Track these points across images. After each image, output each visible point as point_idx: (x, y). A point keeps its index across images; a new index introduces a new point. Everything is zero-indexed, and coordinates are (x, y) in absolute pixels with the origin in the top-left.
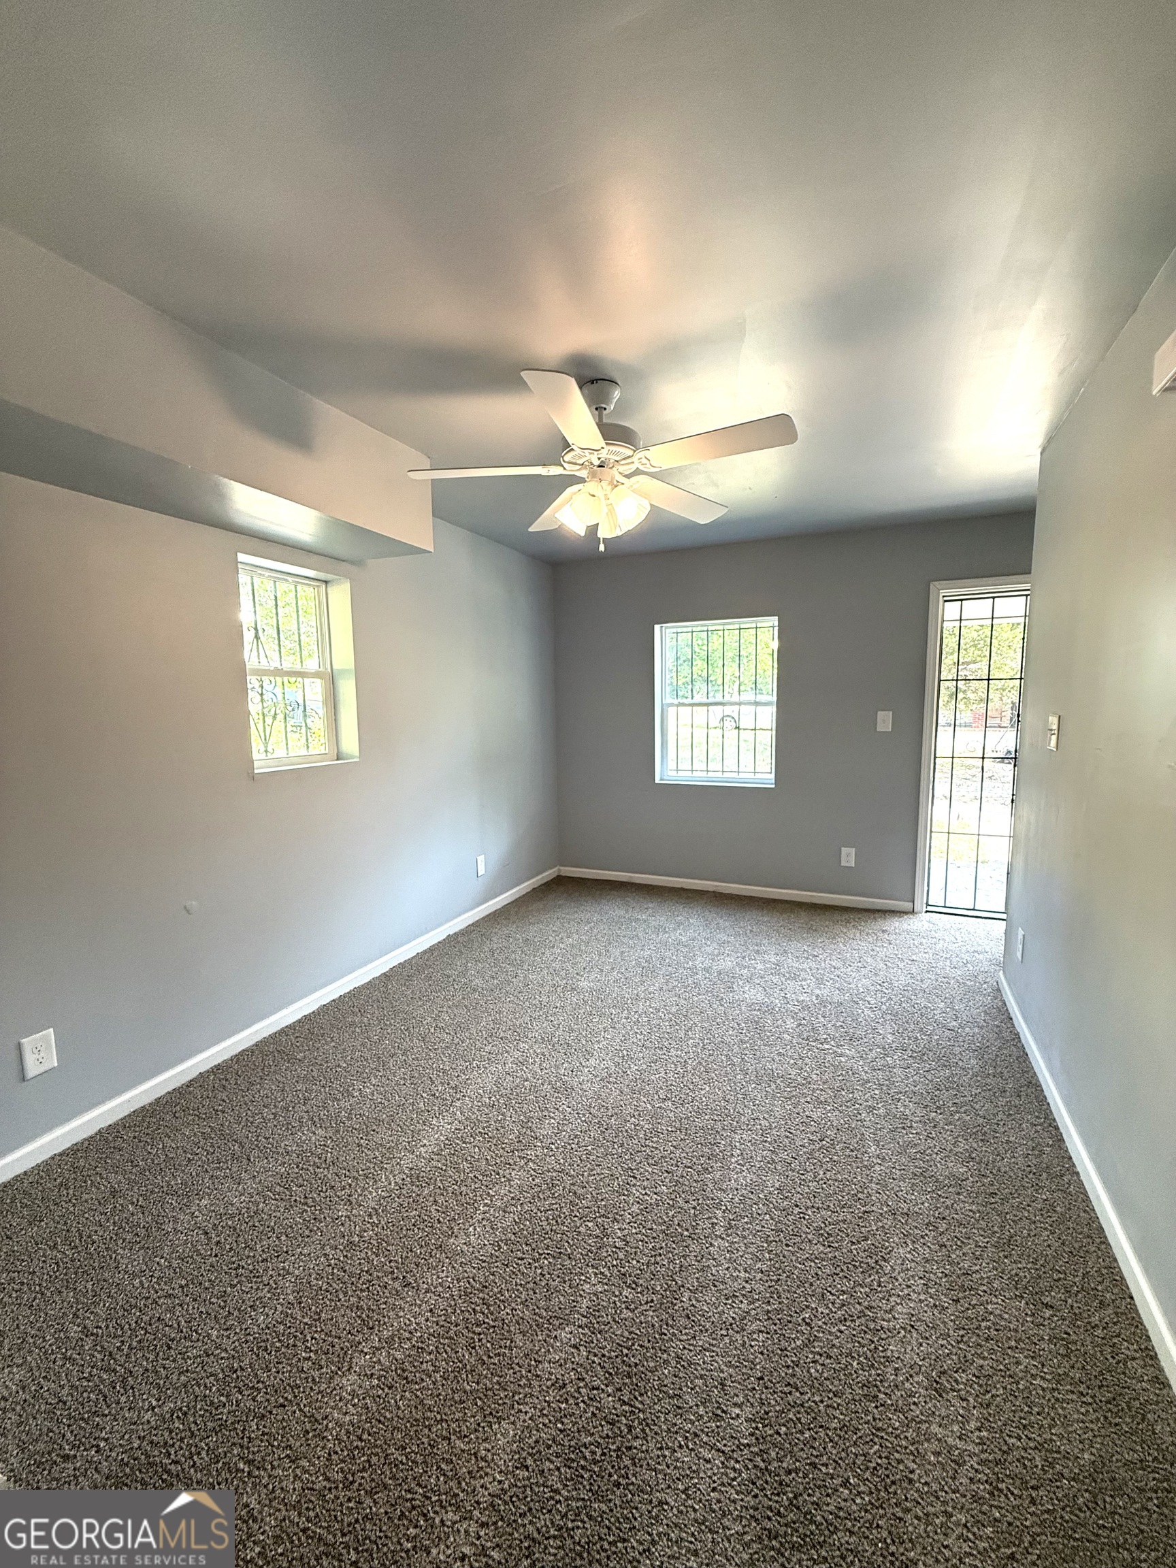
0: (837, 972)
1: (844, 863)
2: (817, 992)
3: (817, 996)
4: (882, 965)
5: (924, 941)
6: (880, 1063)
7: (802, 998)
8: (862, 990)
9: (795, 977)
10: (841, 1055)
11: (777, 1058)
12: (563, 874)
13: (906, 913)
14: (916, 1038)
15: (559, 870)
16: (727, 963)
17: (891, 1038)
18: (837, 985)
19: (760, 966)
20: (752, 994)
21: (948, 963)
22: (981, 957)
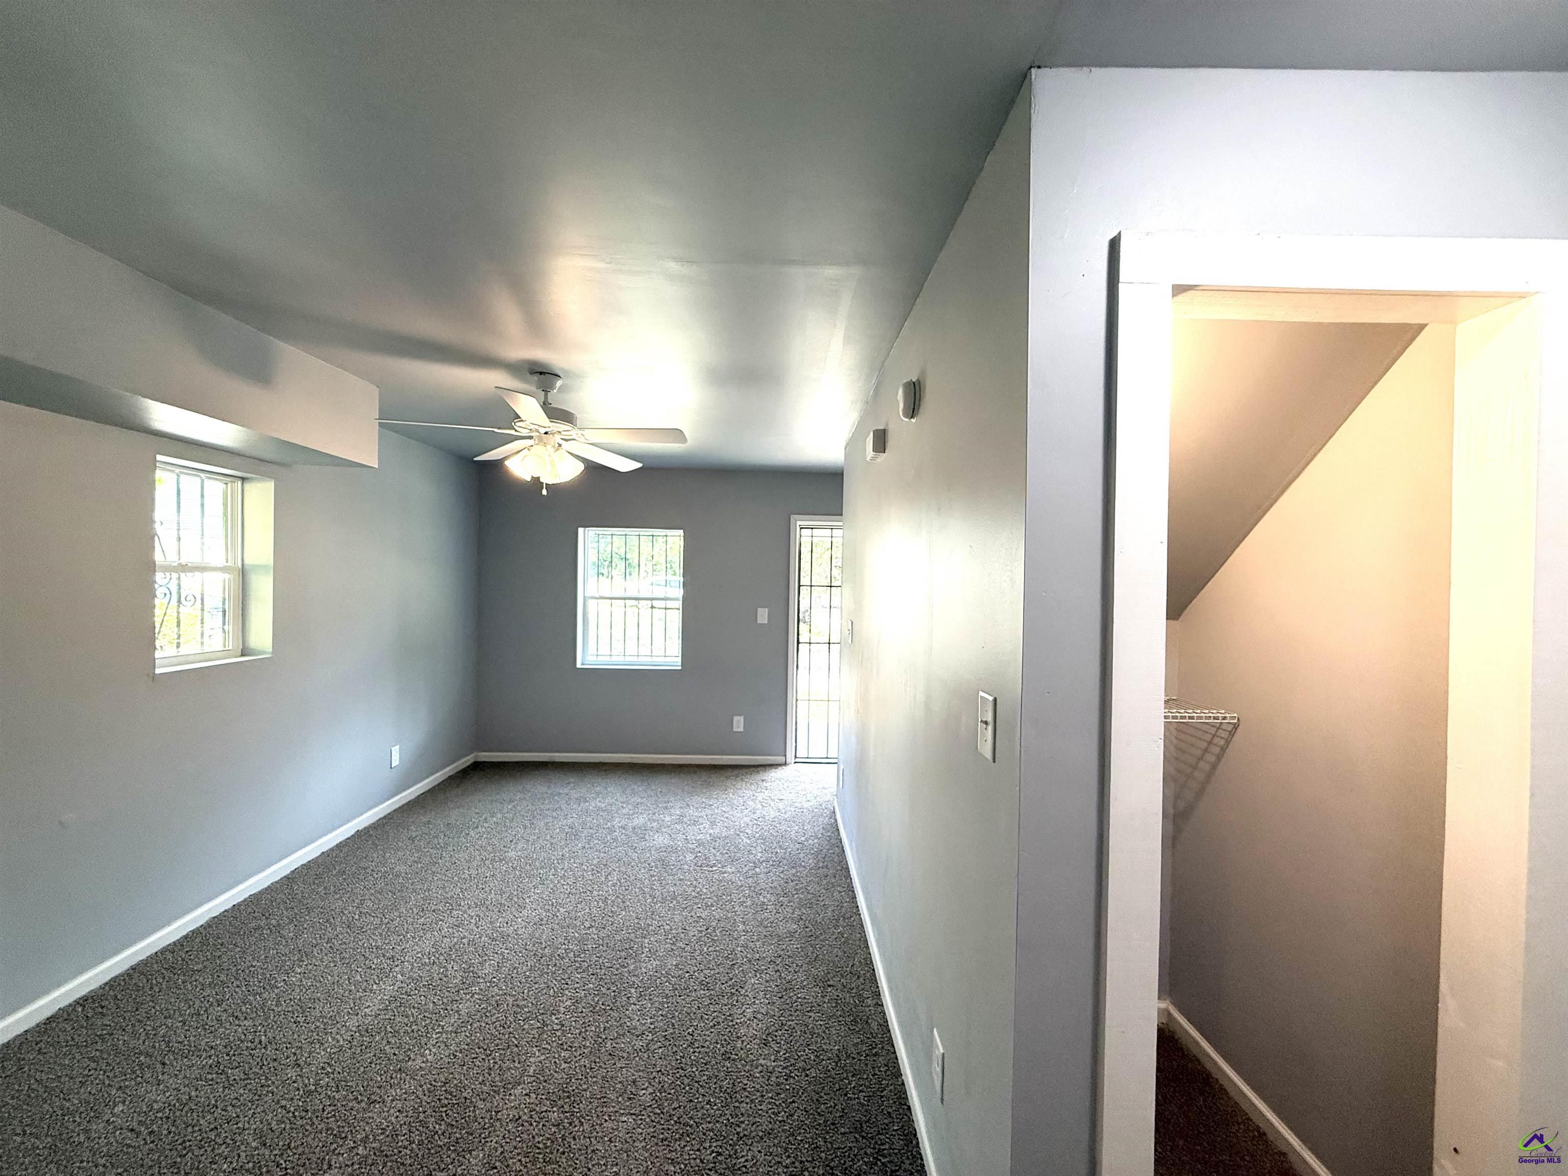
0: (726, 815)
1: (735, 730)
2: (711, 831)
3: (710, 835)
4: (759, 806)
5: (790, 784)
6: (750, 873)
7: (699, 838)
8: (743, 825)
9: (695, 823)
10: (725, 873)
11: (678, 883)
12: (479, 760)
13: (781, 765)
14: (777, 852)
15: (476, 756)
16: (639, 821)
17: (759, 855)
18: (726, 824)
19: (668, 819)
20: (660, 840)
21: (804, 799)
22: (825, 791)
